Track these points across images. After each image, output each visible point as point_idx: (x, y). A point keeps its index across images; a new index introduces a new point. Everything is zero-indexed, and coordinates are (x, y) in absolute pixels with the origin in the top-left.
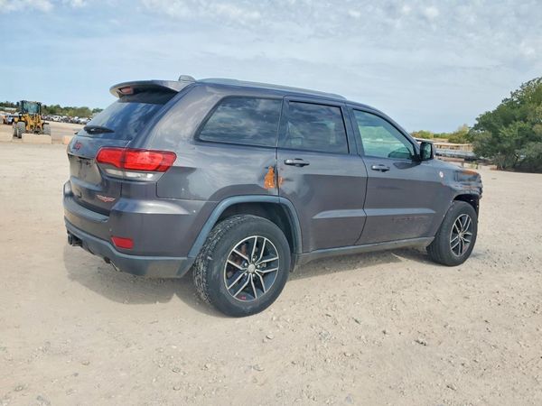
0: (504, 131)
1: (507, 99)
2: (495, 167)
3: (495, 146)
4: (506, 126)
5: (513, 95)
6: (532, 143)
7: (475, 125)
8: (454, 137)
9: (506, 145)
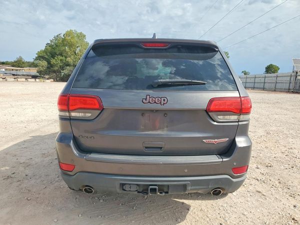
0: (53, 61)
1: (48, 44)
2: (52, 80)
3: (50, 69)
4: (54, 58)
5: (51, 41)
6: (68, 67)
7: (36, 57)
8: (15, 64)
9: (56, 68)
